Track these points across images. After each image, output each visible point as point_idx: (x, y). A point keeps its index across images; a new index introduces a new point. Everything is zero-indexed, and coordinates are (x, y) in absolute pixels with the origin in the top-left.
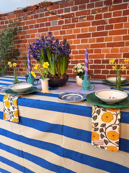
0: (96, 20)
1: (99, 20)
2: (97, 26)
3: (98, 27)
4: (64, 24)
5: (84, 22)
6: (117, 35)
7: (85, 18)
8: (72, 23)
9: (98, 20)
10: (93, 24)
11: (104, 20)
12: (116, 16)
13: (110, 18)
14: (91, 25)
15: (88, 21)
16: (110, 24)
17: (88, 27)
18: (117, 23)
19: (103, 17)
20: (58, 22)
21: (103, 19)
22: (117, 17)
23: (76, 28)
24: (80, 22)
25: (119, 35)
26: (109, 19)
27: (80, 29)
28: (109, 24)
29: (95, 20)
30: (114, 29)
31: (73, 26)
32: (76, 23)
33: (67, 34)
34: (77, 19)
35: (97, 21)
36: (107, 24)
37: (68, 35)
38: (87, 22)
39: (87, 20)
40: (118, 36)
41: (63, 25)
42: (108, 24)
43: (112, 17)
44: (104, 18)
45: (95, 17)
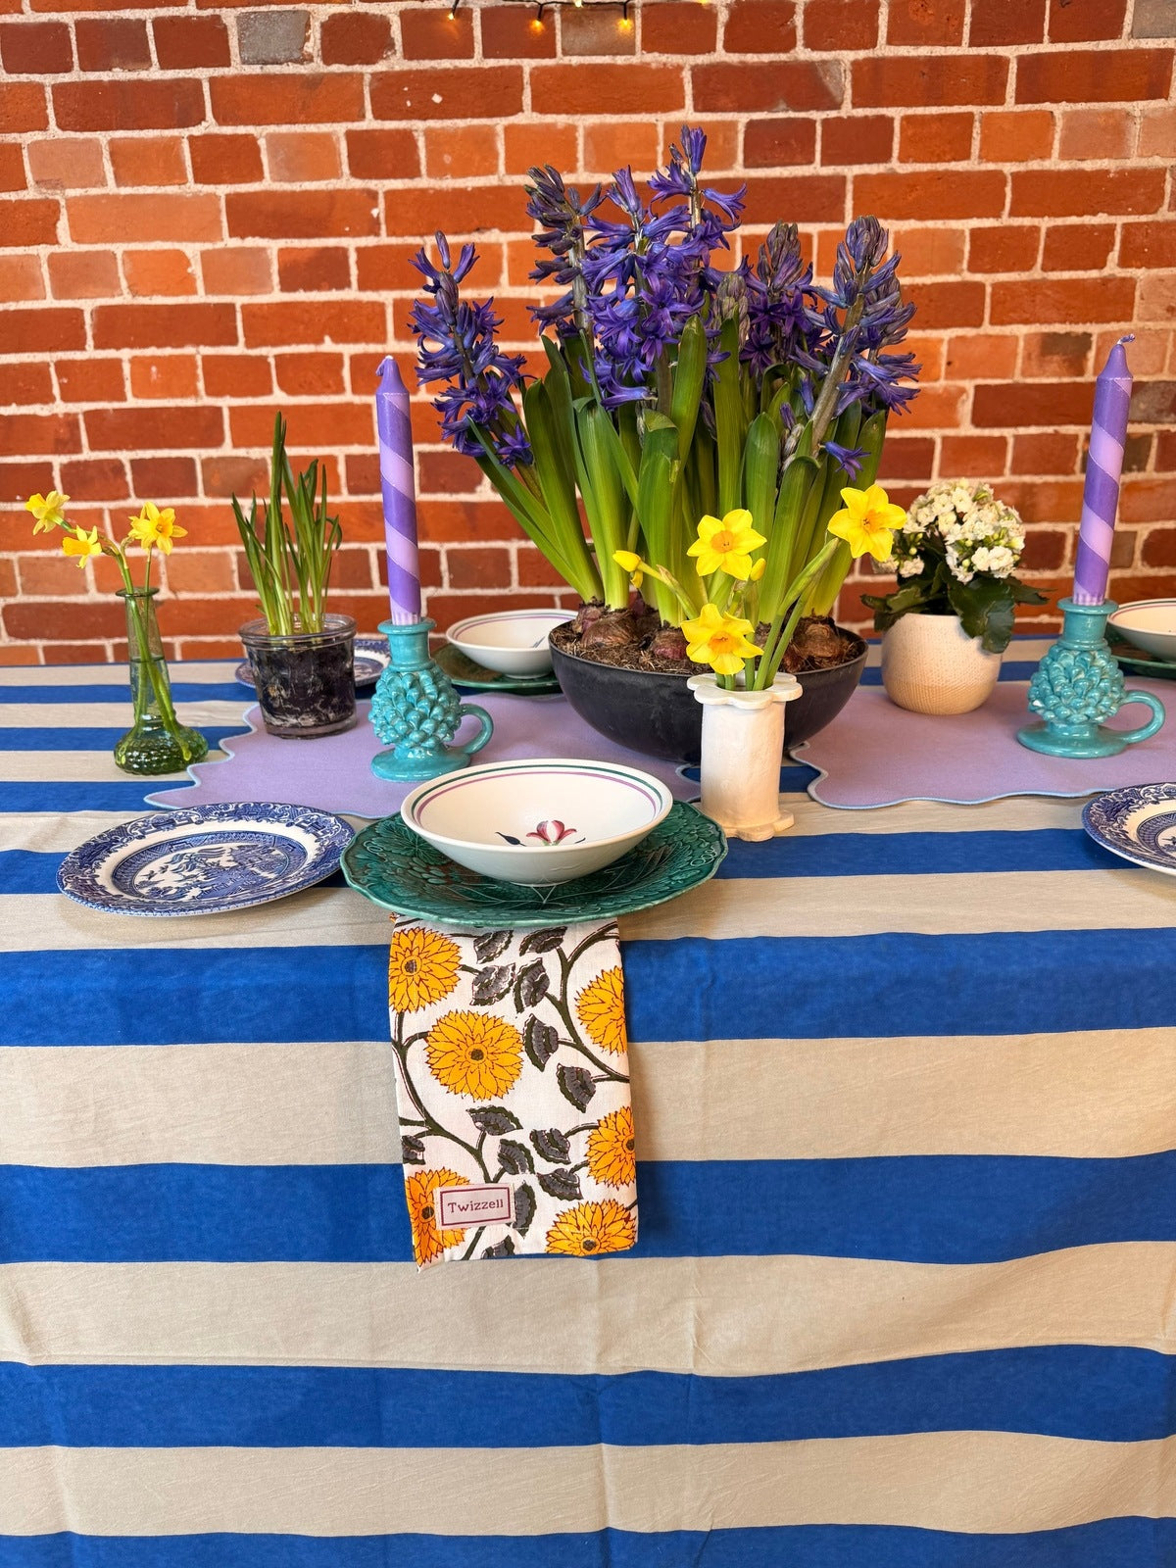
0: (734, 58)
1: (766, 58)
2: (743, 119)
3: (751, 124)
4: (395, 62)
5: (620, 60)
6: (921, 218)
7: (625, 24)
8: (492, 63)
9: (751, 58)
10: (713, 89)
11: (810, 67)
12: (916, 42)
13: (862, 54)
14: (689, 101)
15: (655, 59)
16: (860, 112)
17: (660, 119)
18: (920, 111)
19: (800, 32)
20: (315, 33)
21: (802, 53)
22: (924, 51)
23: (527, 117)
24: (575, 60)
25: (939, 224)
26: (855, 64)
27: (572, 129)
28: (855, 105)
29: (721, 55)
30: (902, 159)
31: (498, 94)
32: (528, 64)
33: (437, 170)
34: (537, 24)
35: (744, 69)
36: (837, 106)
37: (449, 183)
38: (644, 68)
39: (648, 47)
40: (930, 224)
41: (381, 67)
42: (847, 110)
43: (884, 50)
44: (812, 44)
45: (729, 27)
